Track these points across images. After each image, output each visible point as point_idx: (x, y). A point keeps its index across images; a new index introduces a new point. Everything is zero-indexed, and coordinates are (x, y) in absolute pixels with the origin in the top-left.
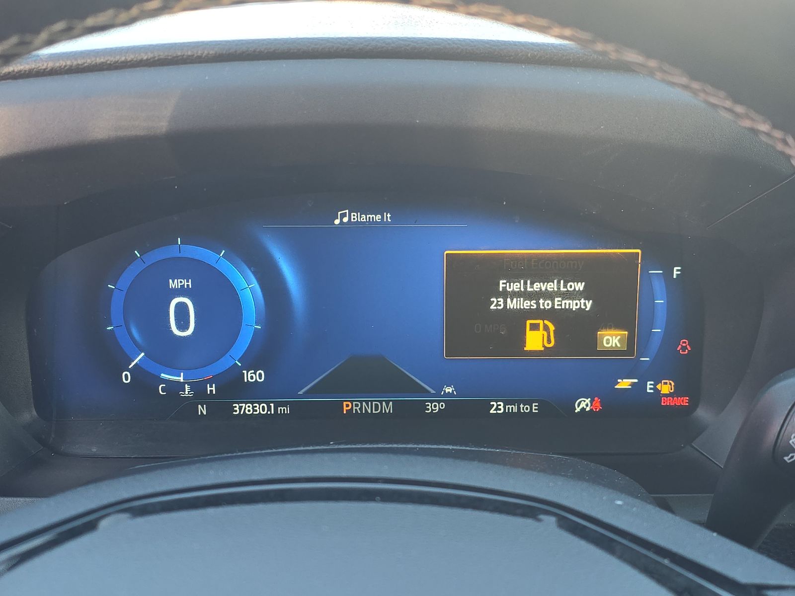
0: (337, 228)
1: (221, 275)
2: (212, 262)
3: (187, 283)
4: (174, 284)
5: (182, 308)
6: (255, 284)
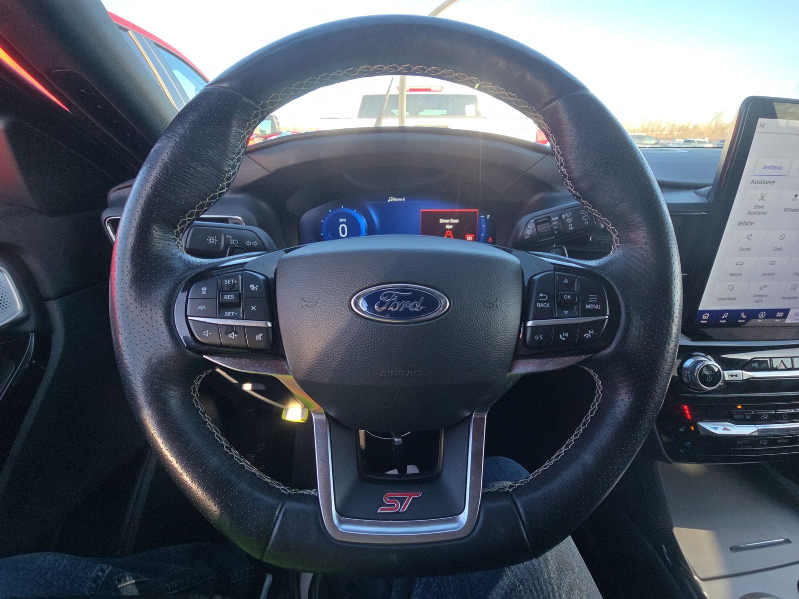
0: (389, 203)
1: (353, 216)
2: (352, 213)
3: (345, 220)
4: (341, 220)
5: (343, 228)
6: (365, 221)
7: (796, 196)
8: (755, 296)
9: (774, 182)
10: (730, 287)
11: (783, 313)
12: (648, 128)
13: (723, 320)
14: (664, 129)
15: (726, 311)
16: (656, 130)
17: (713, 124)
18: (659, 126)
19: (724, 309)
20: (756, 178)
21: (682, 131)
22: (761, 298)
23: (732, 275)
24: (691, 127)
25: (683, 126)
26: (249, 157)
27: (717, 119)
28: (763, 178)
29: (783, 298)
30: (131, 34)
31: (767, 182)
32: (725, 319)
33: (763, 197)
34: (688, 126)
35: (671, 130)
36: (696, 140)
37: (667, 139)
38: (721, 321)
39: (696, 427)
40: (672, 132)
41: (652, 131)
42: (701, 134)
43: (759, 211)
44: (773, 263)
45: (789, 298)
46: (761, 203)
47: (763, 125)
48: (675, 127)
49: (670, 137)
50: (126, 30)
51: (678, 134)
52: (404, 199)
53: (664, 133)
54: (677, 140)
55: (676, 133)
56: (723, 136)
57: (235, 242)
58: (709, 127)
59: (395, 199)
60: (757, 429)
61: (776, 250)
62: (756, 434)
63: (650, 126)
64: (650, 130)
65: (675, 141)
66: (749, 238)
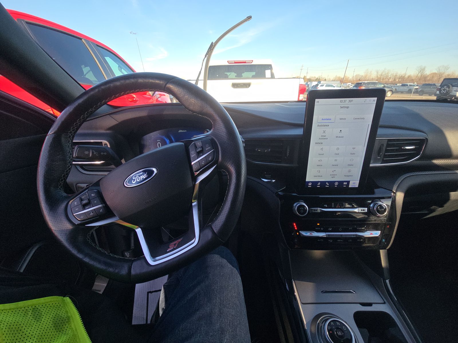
5: (159, 144)
6: (168, 141)
7: (341, 131)
8: (331, 175)
9: (328, 125)
10: (318, 171)
11: (346, 183)
12: (381, 78)
13: (318, 185)
14: (390, 78)
15: (319, 182)
16: (386, 79)
17: (420, 75)
18: (387, 76)
19: (318, 181)
20: (319, 124)
21: (401, 79)
22: (334, 176)
23: (318, 166)
24: (406, 76)
25: (402, 76)
26: (111, 116)
27: (422, 72)
28: (323, 124)
29: (345, 176)
30: (83, 41)
31: (325, 126)
32: (319, 185)
33: (324, 132)
34: (405, 76)
35: (395, 79)
36: (408, 84)
37: (392, 84)
38: (317, 186)
39: (299, 233)
40: (395, 80)
41: (383, 79)
42: (412, 81)
43: (324, 137)
44: (336, 160)
45: (348, 176)
46: (324, 134)
47: (318, 102)
48: (397, 77)
49: (394, 82)
50: (81, 39)
51: (399, 81)
52: (186, 131)
53: (390, 80)
54: (398, 84)
55: (397, 80)
56: (425, 82)
57: (96, 153)
58: (417, 76)
59: (181, 131)
60: (325, 234)
61: (336, 154)
62: (325, 236)
63: (382, 76)
64: (382, 78)
65: (397, 85)
66: (322, 149)
